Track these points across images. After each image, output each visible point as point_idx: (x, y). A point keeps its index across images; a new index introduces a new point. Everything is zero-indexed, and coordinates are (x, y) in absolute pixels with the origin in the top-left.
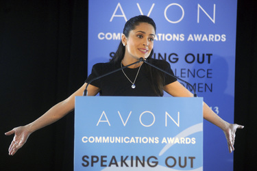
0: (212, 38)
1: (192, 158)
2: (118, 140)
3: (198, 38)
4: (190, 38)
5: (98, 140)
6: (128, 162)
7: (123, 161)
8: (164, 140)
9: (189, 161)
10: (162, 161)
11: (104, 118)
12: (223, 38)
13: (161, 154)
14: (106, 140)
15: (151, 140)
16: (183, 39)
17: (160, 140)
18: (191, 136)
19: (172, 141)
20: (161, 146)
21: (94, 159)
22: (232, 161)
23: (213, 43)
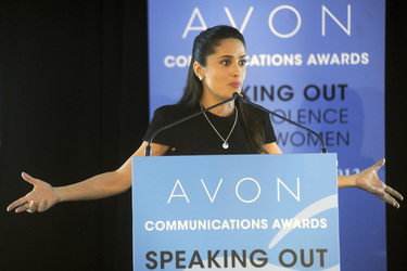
0: (346, 58)
1: (322, 252)
2: (202, 225)
3: (324, 59)
4: (312, 60)
5: (171, 226)
6: (220, 259)
7: (211, 259)
8: (276, 224)
9: (317, 256)
10: (273, 256)
11: (178, 191)
12: (365, 58)
13: (273, 246)
14: (183, 225)
15: (255, 224)
16: (299, 62)
17: (270, 223)
18: (318, 216)
19: (289, 225)
20: (272, 232)
21: (166, 258)
22: (384, 254)
23: (349, 67)
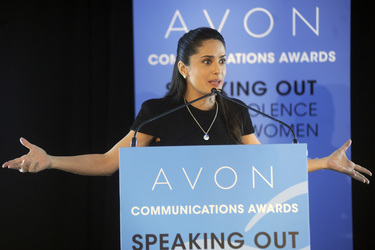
0: (315, 56)
1: (294, 234)
2: (184, 210)
3: (294, 57)
4: (283, 58)
5: (155, 211)
6: (200, 242)
7: (192, 241)
8: (252, 209)
9: (289, 238)
10: (249, 238)
11: (162, 179)
12: (332, 56)
13: (249, 229)
14: (167, 210)
15: (232, 209)
16: (272, 60)
17: (246, 208)
18: (290, 202)
19: (264, 210)
20: (247, 217)
21: (150, 240)
22: (350, 236)
23: (317, 64)
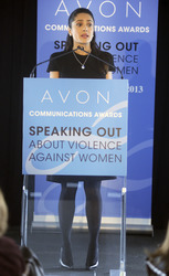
0: (138, 29)
1: (119, 129)
2: (59, 114)
3: (127, 29)
4: (121, 29)
5: (43, 114)
6: (67, 132)
7: (63, 131)
8: (96, 115)
9: (116, 131)
10: (94, 131)
11: (47, 96)
12: (147, 30)
13: (94, 126)
14: (49, 114)
15: (86, 114)
16: (114, 31)
17: (93, 114)
18: (118, 112)
19: (102, 115)
20: (94, 119)
21: (39, 130)
23: (139, 33)
